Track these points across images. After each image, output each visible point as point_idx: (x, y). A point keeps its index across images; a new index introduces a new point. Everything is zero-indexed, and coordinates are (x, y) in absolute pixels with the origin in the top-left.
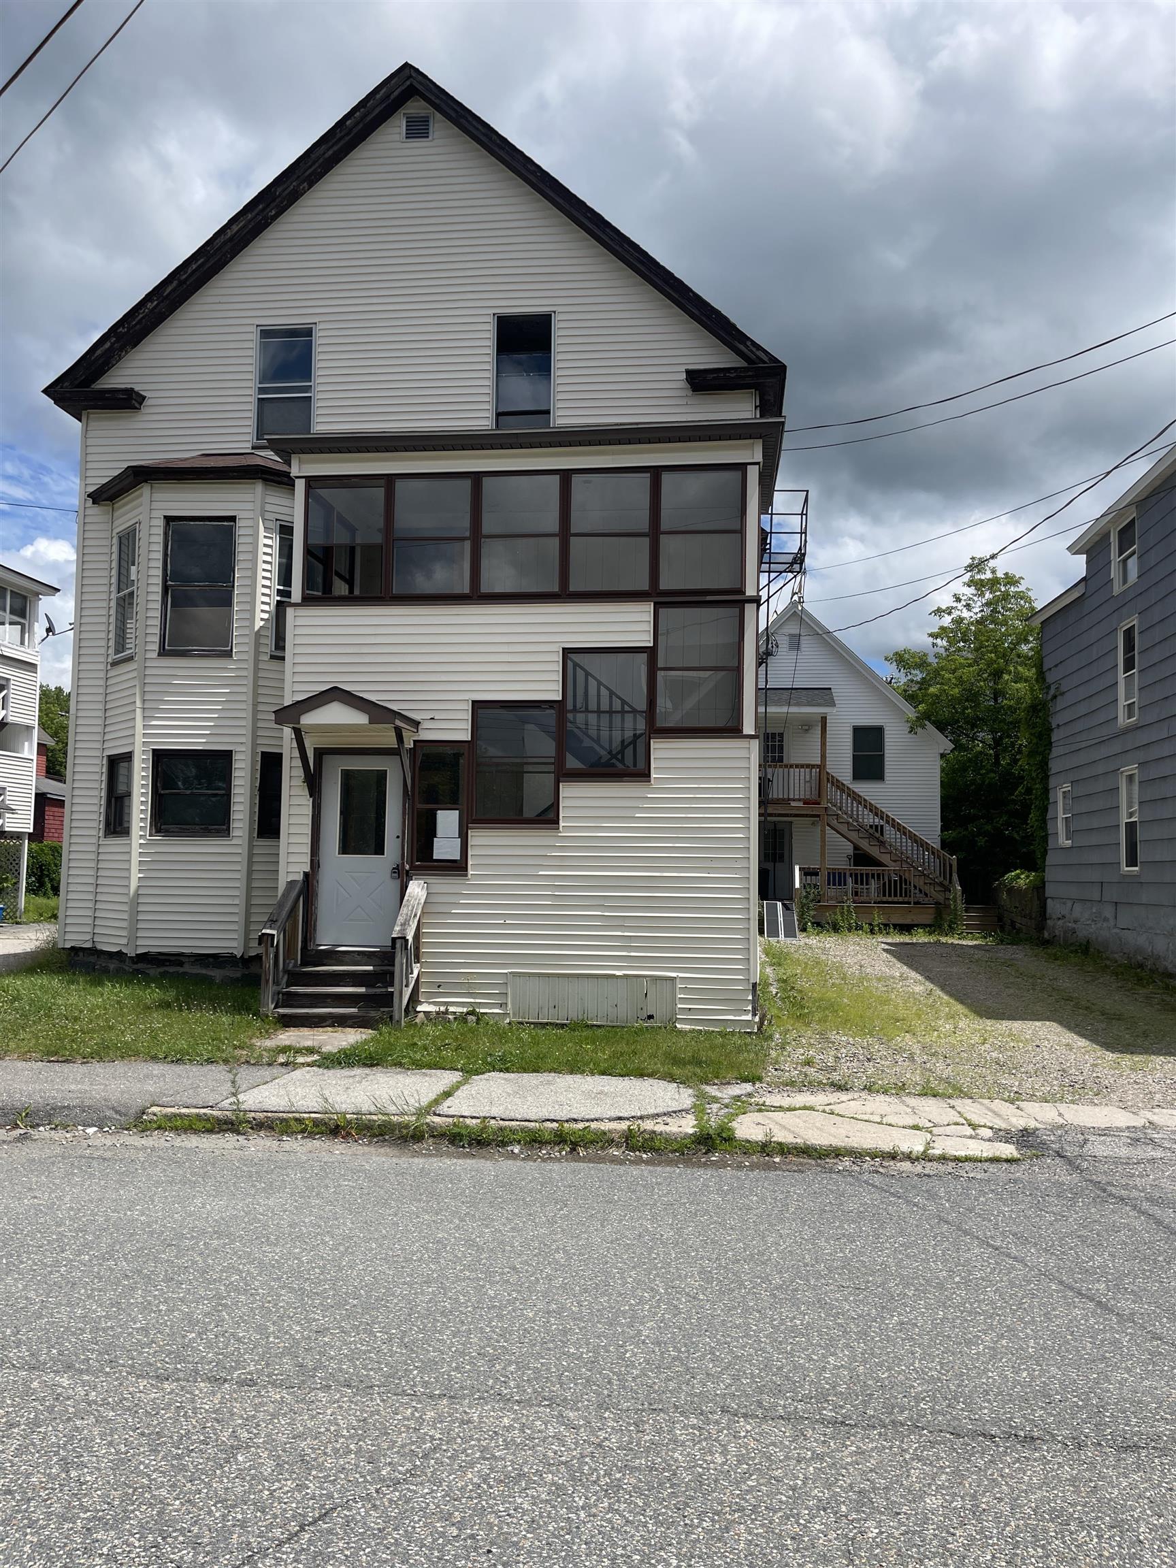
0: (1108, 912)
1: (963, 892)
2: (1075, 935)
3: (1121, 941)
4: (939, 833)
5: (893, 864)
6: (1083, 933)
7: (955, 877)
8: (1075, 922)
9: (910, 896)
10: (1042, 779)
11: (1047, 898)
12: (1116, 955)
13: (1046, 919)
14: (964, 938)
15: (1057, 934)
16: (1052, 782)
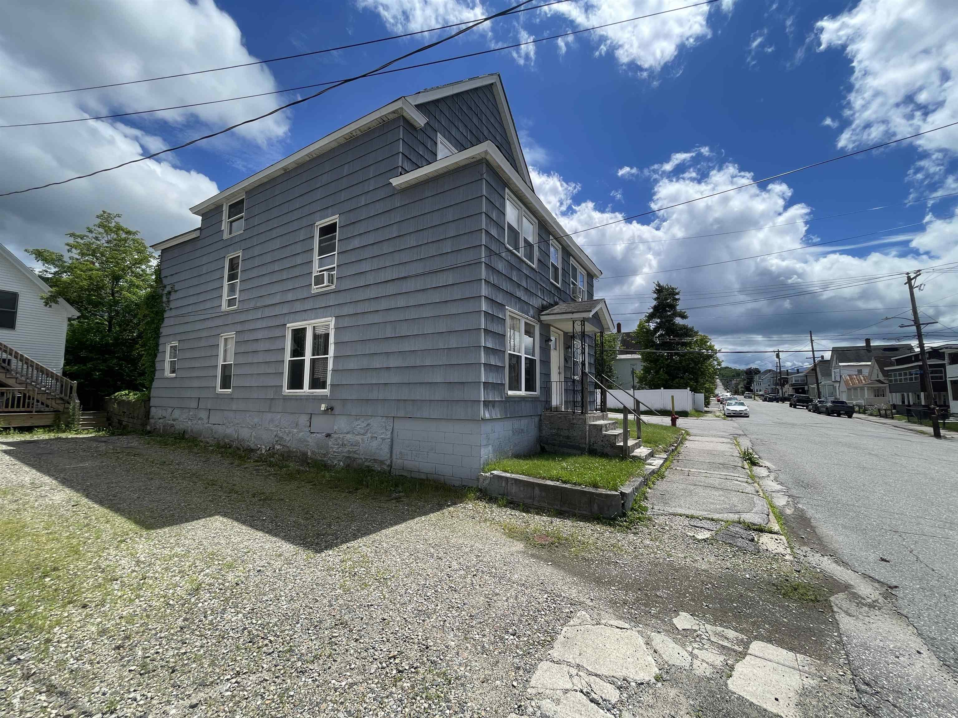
0: (203, 415)
1: (81, 404)
2: (173, 428)
3: (212, 431)
4: (62, 366)
5: (18, 385)
6: (180, 426)
7: (75, 394)
8: (174, 420)
9: (32, 407)
10: (154, 338)
11: (150, 407)
12: (207, 439)
13: (149, 419)
14: (81, 433)
15: (158, 427)
16: (162, 340)
